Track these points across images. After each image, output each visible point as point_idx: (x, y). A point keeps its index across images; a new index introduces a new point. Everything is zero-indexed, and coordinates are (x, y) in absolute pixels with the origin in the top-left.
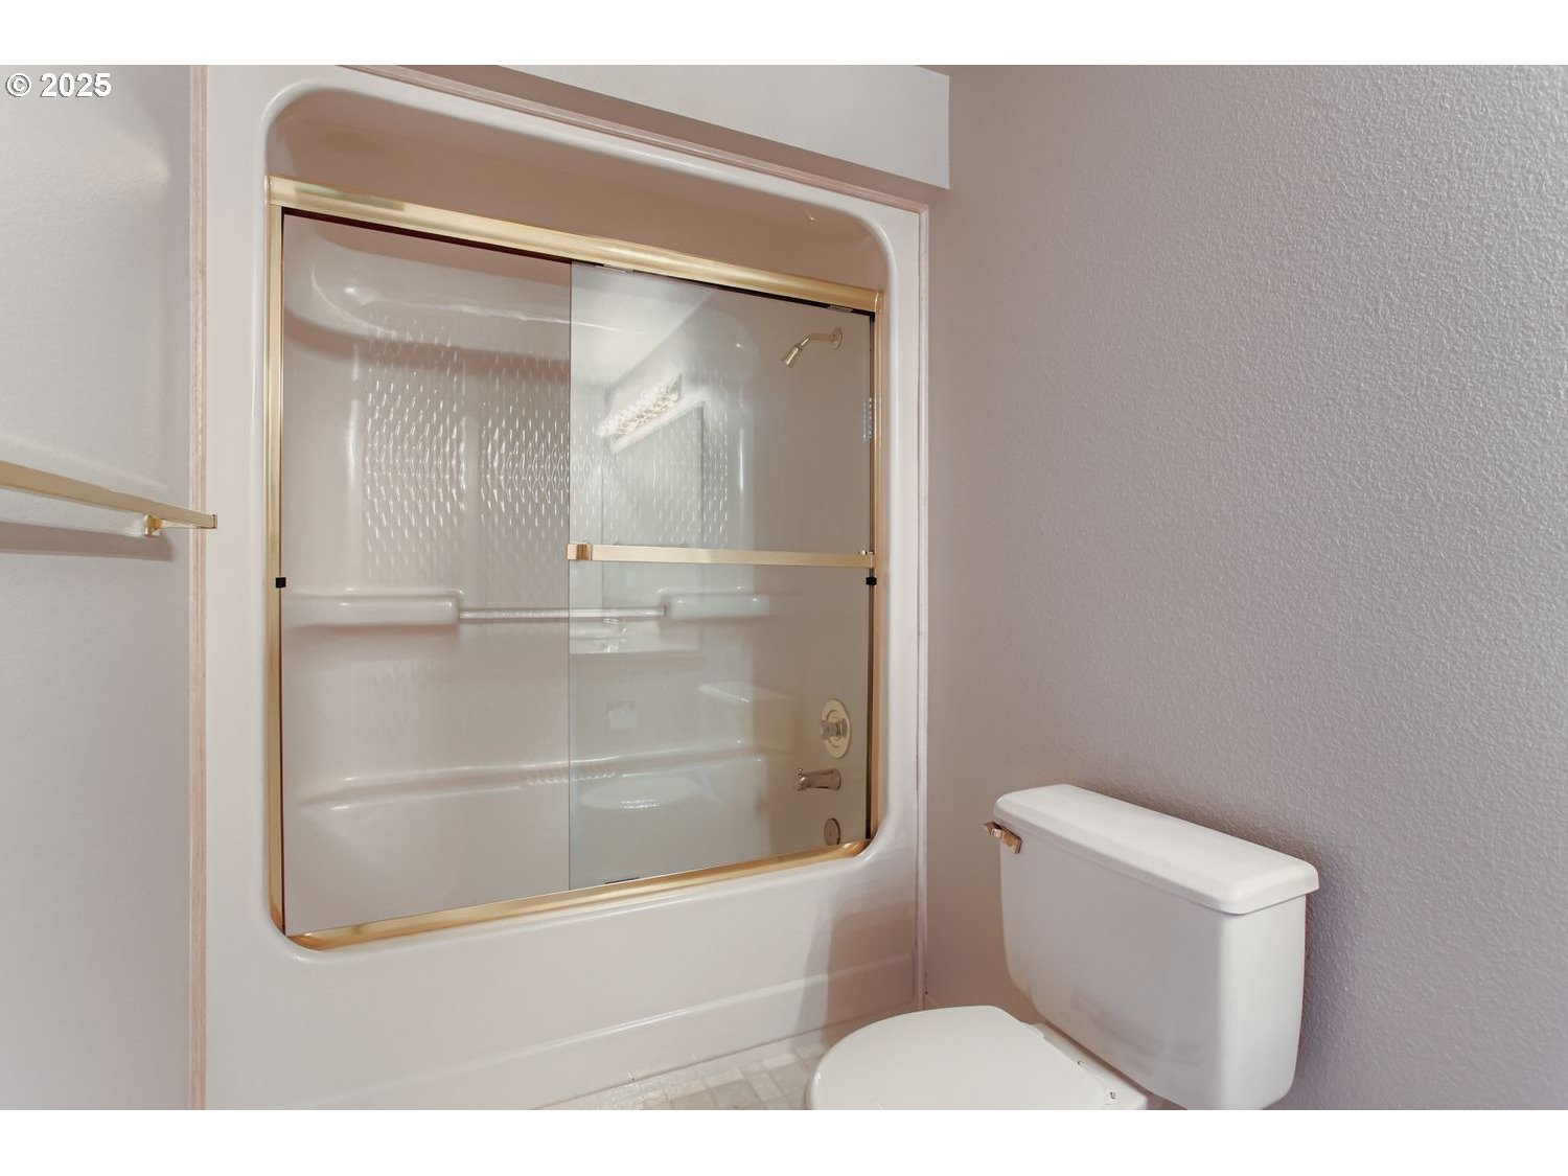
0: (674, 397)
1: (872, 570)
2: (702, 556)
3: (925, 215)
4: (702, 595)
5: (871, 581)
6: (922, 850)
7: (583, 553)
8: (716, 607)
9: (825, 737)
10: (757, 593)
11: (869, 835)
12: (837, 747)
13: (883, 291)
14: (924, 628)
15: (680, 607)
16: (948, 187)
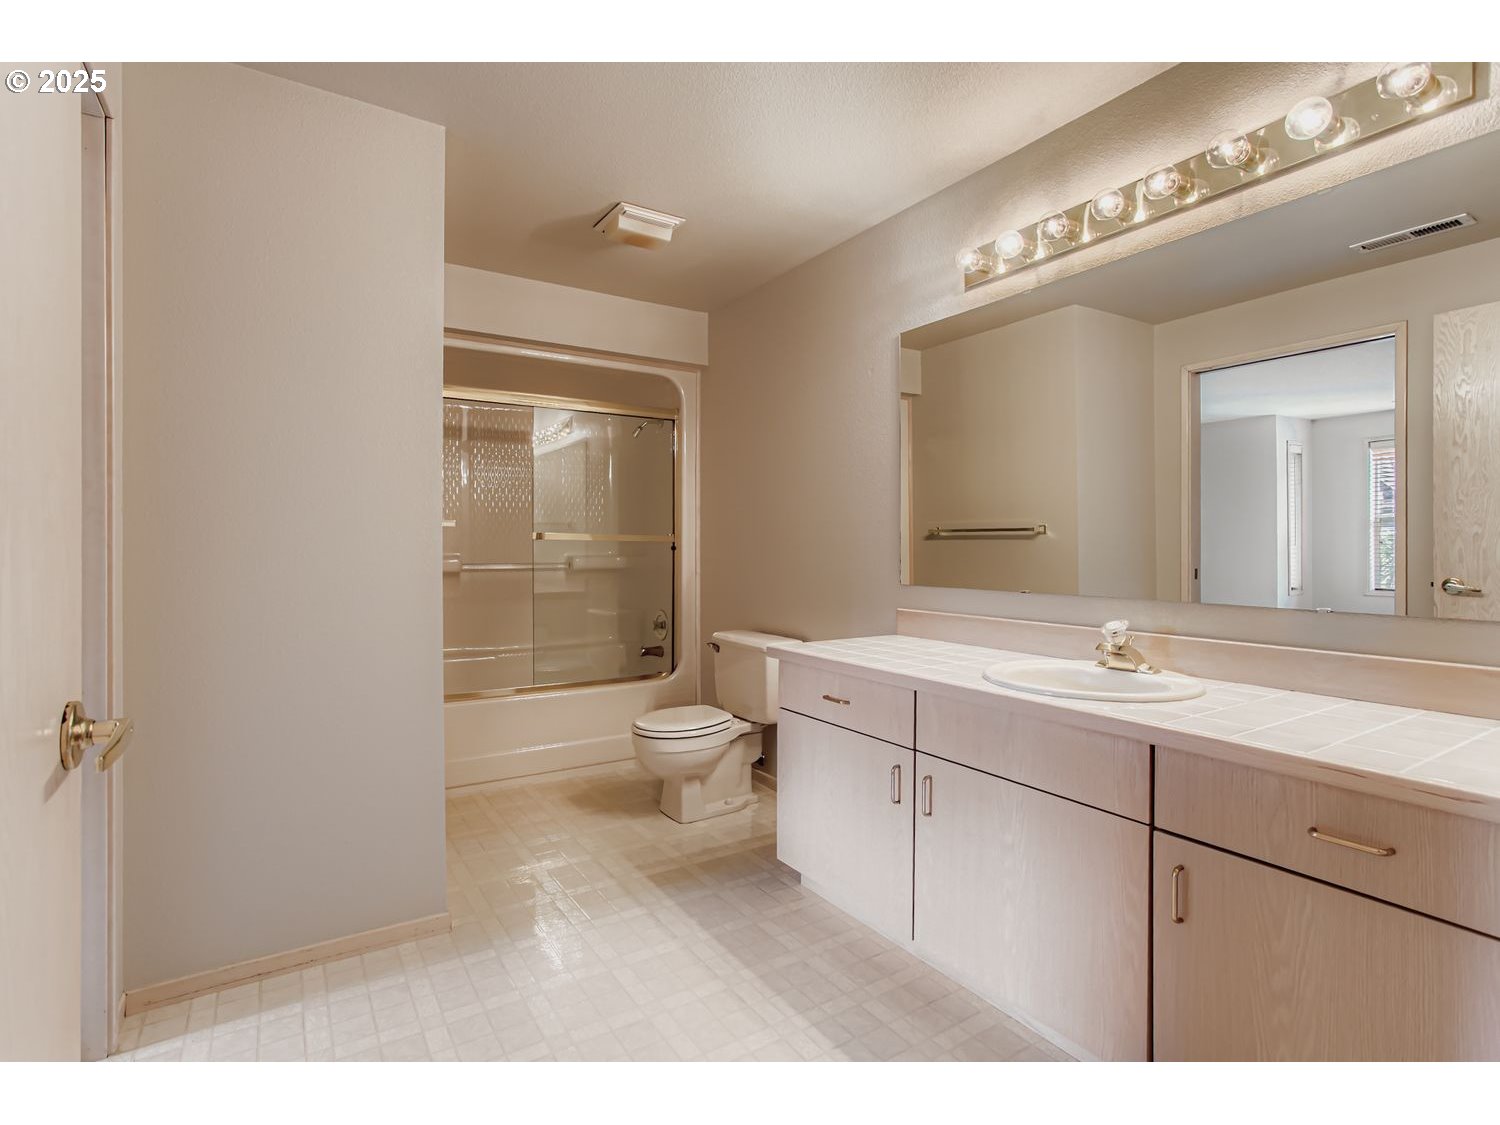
0: (568, 430)
1: (674, 543)
2: (587, 537)
3: (699, 374)
4: (587, 556)
5: (674, 548)
6: (699, 675)
7: (540, 536)
8: (596, 563)
9: (655, 629)
10: (620, 555)
11: (673, 670)
12: (661, 634)
13: (678, 410)
14: (699, 570)
15: (579, 563)
16: (707, 364)
